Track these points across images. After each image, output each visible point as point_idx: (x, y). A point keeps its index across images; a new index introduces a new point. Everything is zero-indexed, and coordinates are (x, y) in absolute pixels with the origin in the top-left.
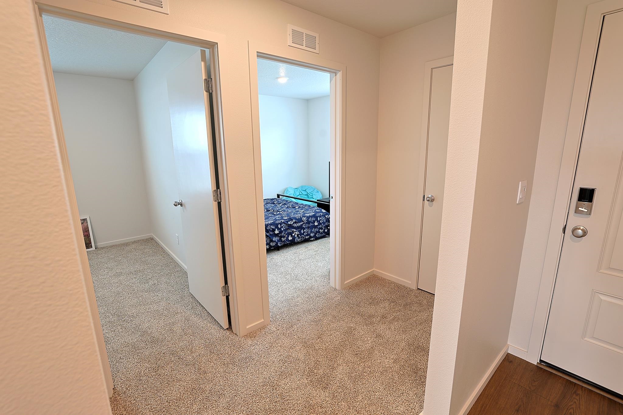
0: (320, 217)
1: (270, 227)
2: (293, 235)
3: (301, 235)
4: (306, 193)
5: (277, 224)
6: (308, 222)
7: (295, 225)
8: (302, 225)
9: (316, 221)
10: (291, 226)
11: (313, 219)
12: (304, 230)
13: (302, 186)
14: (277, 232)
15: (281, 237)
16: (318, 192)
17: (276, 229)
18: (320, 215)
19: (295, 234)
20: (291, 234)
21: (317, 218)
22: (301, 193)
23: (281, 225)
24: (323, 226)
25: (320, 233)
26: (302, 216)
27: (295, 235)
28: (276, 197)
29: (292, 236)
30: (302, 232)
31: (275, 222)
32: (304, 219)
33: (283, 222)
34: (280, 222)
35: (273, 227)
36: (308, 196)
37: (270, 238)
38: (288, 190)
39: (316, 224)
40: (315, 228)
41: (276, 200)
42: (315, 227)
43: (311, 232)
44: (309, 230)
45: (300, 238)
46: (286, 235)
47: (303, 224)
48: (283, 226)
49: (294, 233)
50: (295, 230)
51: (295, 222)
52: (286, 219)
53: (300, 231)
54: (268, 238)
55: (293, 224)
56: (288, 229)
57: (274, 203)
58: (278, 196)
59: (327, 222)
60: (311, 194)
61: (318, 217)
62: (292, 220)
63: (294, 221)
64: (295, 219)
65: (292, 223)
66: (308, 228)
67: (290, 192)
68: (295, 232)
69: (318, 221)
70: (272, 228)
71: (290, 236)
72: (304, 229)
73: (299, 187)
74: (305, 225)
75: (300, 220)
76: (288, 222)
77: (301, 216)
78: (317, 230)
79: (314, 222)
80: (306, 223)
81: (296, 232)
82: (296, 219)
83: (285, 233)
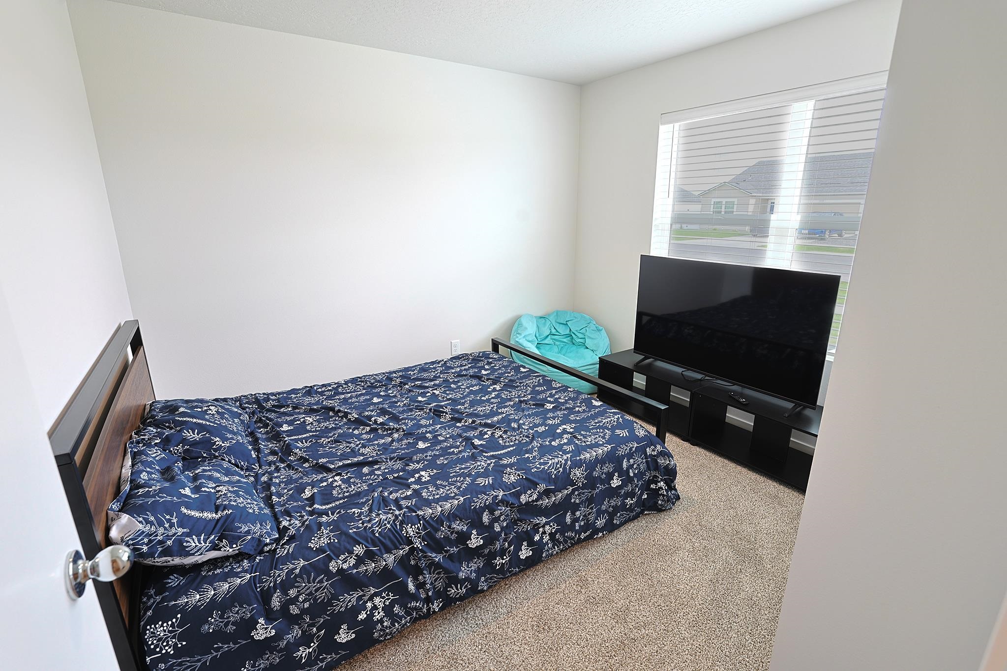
0: (630, 456)
1: (449, 527)
2: (537, 538)
3: (562, 534)
4: (568, 332)
5: (479, 513)
6: (591, 482)
7: (546, 502)
8: (569, 496)
9: (616, 474)
10: (531, 509)
11: (608, 468)
12: (573, 514)
13: (557, 312)
14: (475, 541)
15: (493, 555)
16: (599, 330)
17: (474, 532)
18: (631, 449)
19: (544, 533)
20: (527, 537)
21: (618, 461)
22: (554, 331)
23: (492, 512)
24: (636, 486)
25: (627, 510)
26: (569, 463)
27: (542, 538)
28: (489, 348)
29: (531, 543)
30: (568, 520)
31: (470, 500)
32: (578, 473)
33: (502, 501)
34: (490, 500)
35: (458, 526)
36: (572, 338)
37: (447, 571)
38: (520, 325)
39: (616, 482)
40: (611, 497)
41: (489, 363)
42: (613, 492)
43: (599, 513)
44: (592, 508)
45: (560, 543)
46: (510, 546)
47: (573, 491)
48: (500, 517)
49: (541, 530)
50: (544, 520)
51: (547, 493)
52: (513, 485)
53: (560, 521)
54: (439, 573)
55: (537, 500)
56: (519, 520)
57: (479, 378)
58: (495, 346)
59: (649, 468)
60: (580, 336)
61: (623, 457)
62: (535, 485)
63: (542, 487)
64: (544, 480)
65: (535, 497)
66: (590, 501)
67: (526, 328)
68: (543, 526)
69: (624, 474)
70: (457, 533)
71: (525, 543)
72: (575, 508)
73: (549, 315)
74: (579, 495)
75: (564, 480)
76: (517, 495)
77: (566, 461)
78: (616, 502)
79: (610, 476)
80: (584, 486)
81: (547, 527)
82: (546, 476)
83: (505, 540)
